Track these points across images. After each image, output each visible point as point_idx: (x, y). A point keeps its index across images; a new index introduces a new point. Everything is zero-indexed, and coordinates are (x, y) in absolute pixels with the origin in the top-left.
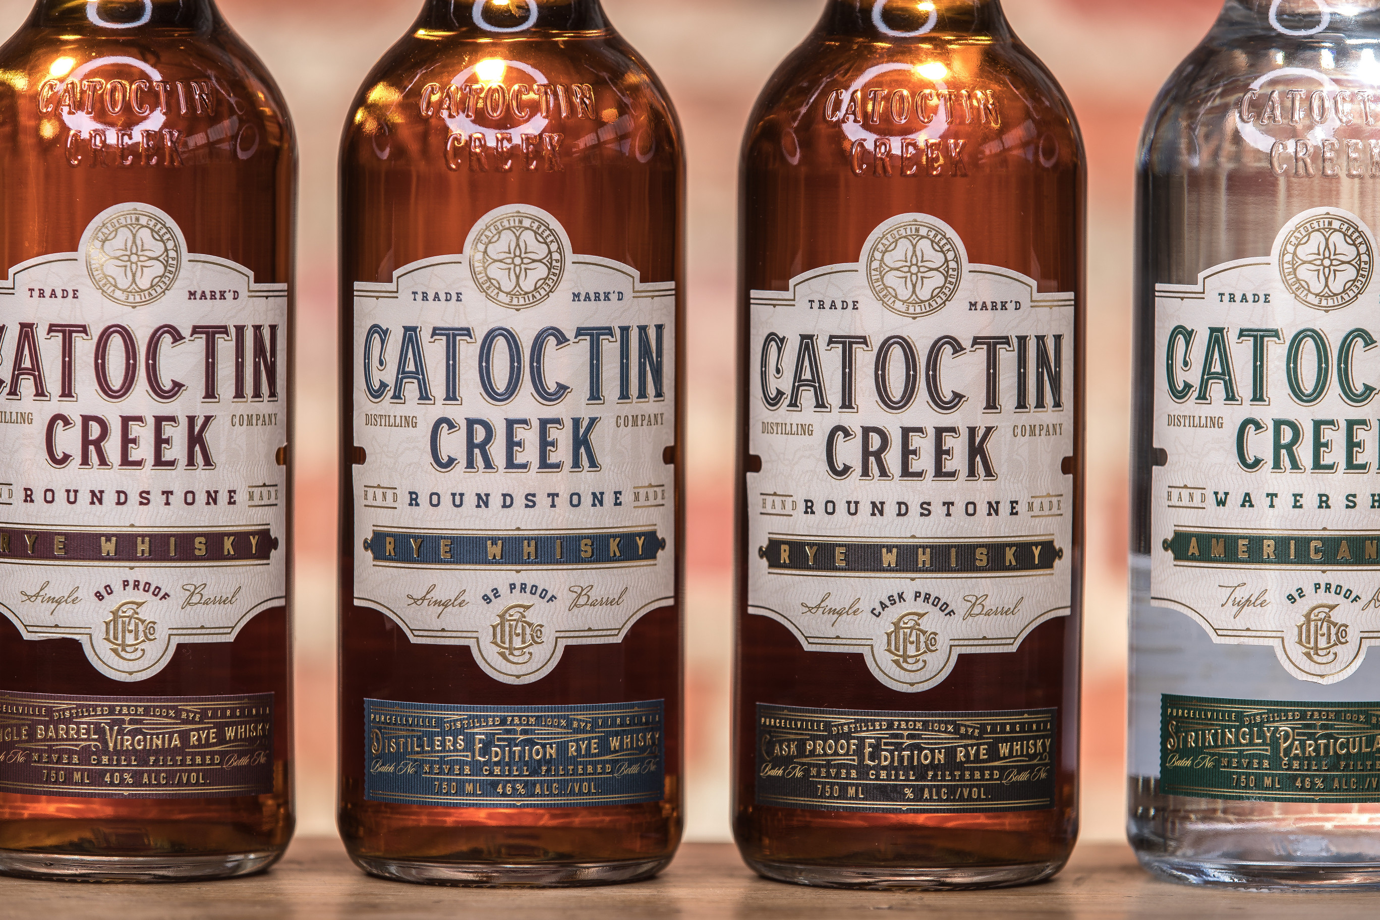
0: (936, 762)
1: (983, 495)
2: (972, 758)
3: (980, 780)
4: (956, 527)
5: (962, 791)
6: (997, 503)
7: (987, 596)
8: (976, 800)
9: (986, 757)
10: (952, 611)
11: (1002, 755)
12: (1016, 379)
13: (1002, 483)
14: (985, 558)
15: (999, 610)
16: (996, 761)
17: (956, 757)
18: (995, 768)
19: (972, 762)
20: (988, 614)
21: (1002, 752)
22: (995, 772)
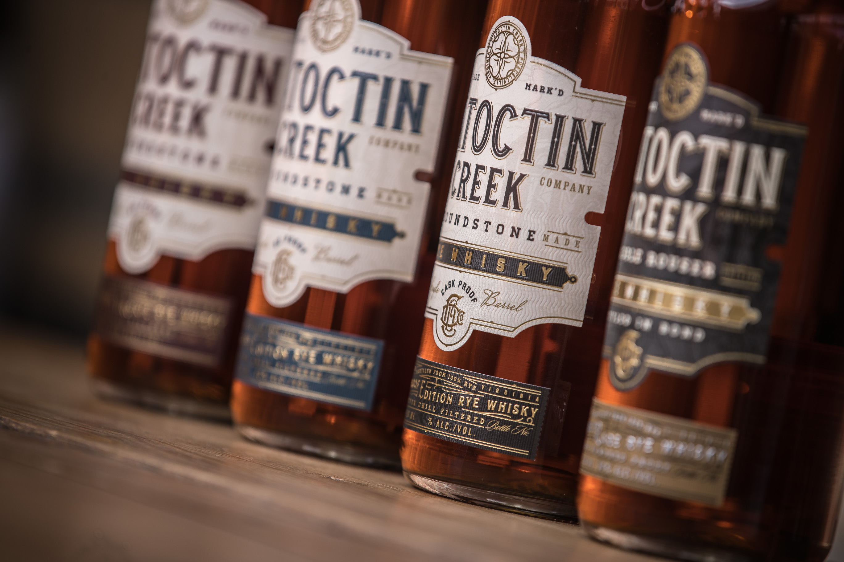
0: (447, 403)
1: (510, 221)
2: (468, 406)
3: (470, 422)
4: (489, 240)
5: (457, 426)
6: (519, 229)
7: (499, 293)
8: (464, 435)
9: (477, 406)
10: (476, 299)
11: (489, 409)
12: (549, 145)
13: (525, 215)
14: (502, 266)
15: (506, 305)
16: (483, 411)
17: (458, 402)
18: (482, 416)
19: (467, 408)
20: (497, 306)
21: (489, 406)
22: (482, 419)
